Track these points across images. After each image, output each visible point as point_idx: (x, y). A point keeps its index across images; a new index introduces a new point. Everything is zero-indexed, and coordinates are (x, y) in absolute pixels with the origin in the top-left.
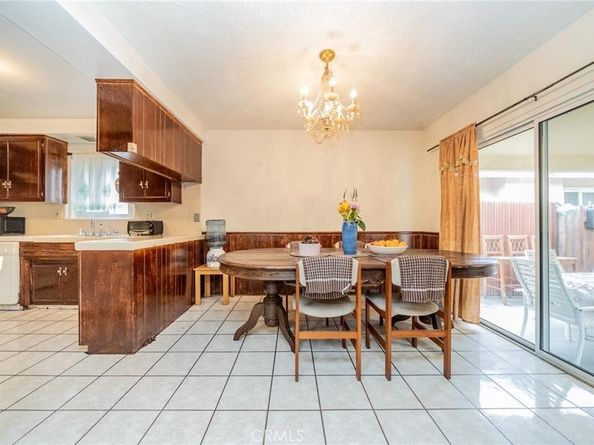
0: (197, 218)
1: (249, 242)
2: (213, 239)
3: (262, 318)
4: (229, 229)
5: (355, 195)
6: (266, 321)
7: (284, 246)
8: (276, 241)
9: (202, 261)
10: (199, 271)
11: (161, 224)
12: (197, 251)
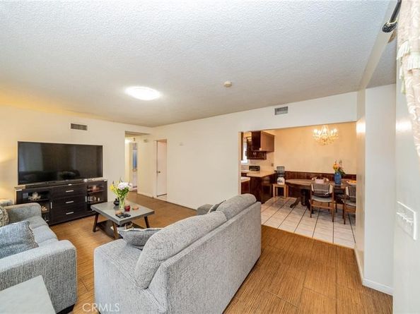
0: (272, 165)
1: (294, 176)
2: (280, 174)
3: (300, 203)
4: (286, 170)
5: (341, 162)
6: (302, 204)
7: (311, 179)
8: (308, 176)
9: (275, 182)
10: (274, 185)
11: (259, 167)
12: (273, 178)
